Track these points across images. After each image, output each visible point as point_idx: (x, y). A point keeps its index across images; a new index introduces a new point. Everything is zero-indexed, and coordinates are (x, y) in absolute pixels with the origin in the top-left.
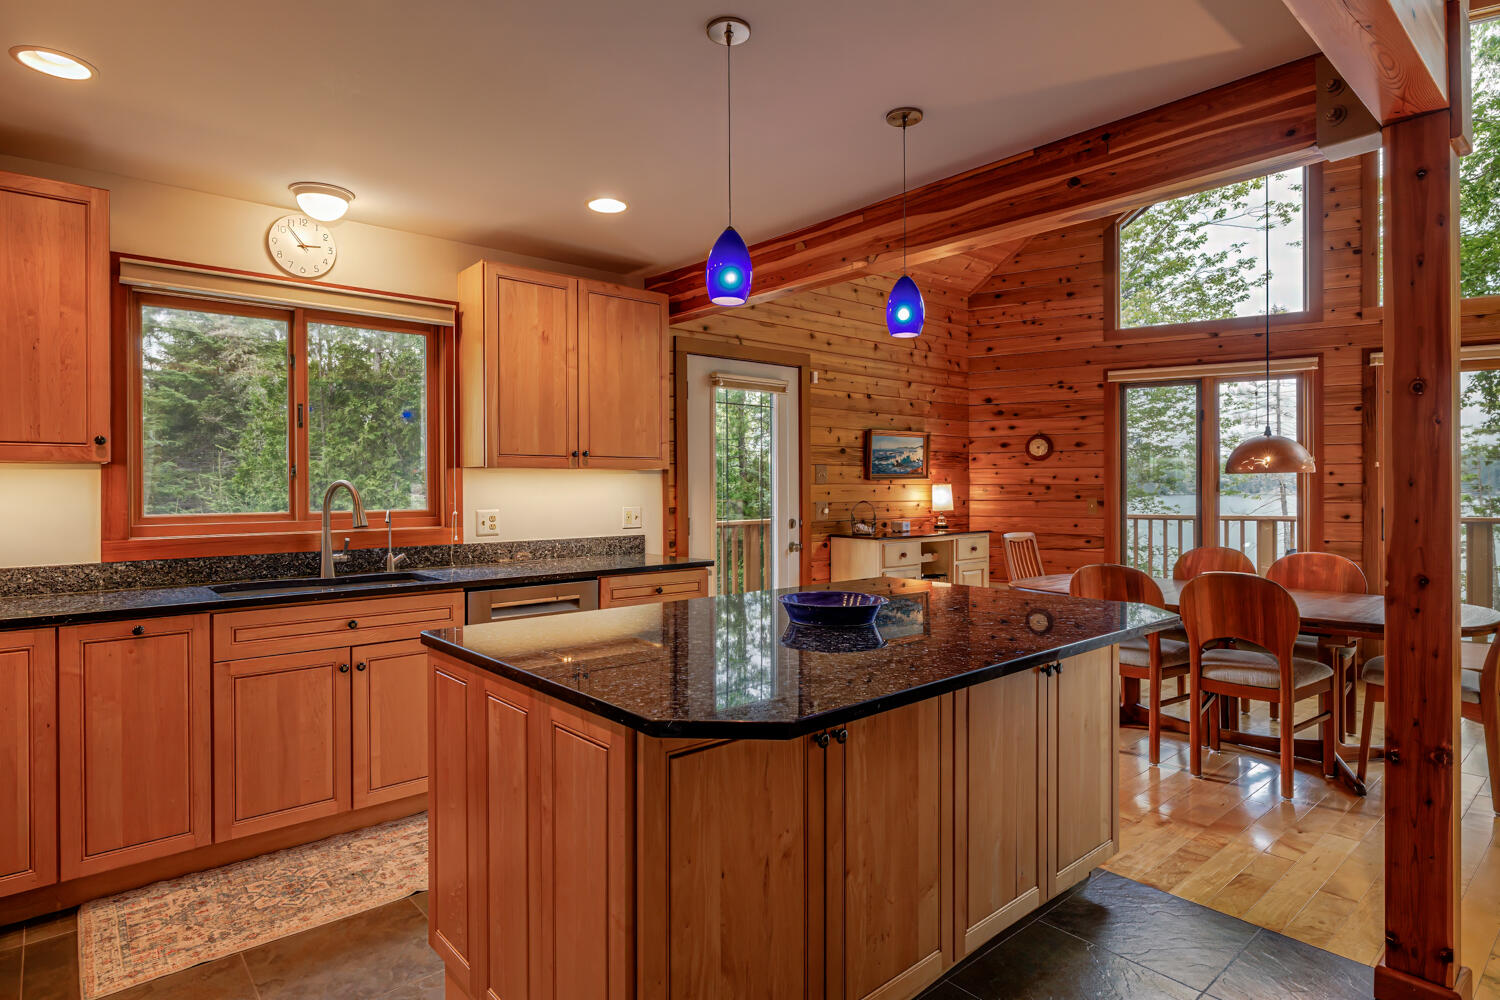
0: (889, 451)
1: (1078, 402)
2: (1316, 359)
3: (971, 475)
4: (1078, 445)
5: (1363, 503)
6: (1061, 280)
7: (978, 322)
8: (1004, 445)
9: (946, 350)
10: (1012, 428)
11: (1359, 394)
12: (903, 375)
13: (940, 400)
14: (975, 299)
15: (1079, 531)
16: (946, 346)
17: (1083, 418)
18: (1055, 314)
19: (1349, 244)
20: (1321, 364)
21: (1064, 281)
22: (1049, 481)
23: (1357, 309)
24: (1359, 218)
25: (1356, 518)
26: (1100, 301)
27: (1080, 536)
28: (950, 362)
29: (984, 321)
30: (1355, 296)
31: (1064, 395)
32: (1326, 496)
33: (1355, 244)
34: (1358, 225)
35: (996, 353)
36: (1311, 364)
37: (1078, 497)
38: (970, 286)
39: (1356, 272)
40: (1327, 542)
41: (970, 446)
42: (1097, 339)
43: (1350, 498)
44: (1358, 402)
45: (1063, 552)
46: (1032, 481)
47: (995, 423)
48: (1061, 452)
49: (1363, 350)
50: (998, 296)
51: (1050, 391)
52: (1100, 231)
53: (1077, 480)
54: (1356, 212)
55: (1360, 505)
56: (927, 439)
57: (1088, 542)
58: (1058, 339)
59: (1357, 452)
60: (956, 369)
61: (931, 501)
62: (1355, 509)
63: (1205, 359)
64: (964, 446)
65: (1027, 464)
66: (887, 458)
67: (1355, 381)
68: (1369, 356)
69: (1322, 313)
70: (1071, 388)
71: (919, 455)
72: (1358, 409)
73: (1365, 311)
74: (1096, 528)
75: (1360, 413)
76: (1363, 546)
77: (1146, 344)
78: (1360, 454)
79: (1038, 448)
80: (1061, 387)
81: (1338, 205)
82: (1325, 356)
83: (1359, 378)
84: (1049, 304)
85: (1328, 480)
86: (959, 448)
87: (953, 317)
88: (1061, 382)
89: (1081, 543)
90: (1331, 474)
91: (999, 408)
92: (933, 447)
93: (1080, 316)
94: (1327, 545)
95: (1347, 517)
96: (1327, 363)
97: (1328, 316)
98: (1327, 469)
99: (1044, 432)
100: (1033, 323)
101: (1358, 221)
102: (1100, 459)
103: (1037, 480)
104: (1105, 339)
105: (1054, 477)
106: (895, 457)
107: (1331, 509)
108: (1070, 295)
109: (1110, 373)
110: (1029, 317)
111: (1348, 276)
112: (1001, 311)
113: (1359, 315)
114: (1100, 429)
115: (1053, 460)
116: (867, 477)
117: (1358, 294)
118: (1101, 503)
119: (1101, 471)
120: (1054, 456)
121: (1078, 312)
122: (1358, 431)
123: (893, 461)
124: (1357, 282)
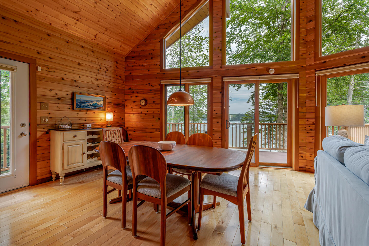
0: (85, 100)
1: (153, 89)
2: (211, 79)
3: (126, 111)
4: (154, 102)
5: (222, 119)
6: (149, 54)
7: (127, 65)
8: (134, 102)
9: (115, 72)
10: (136, 97)
11: (221, 89)
12: (95, 77)
13: (112, 87)
14: (127, 58)
15: (153, 127)
16: (115, 70)
17: (155, 94)
18: (148, 64)
19: (219, 48)
20: (212, 80)
21: (150, 54)
22: (146, 112)
23: (220, 65)
24: (221, 41)
25: (220, 123)
26: (159, 60)
27: (154, 128)
28: (117, 75)
29: (129, 65)
30: (220, 62)
31: (150, 87)
32: (213, 117)
33: (220, 48)
34: (221, 43)
35: (132, 74)
36: (210, 80)
37: (154, 117)
38: (125, 53)
39: (220, 56)
40: (213, 129)
41: (126, 102)
42: (159, 71)
43: (219, 117)
44: (221, 91)
45: (150, 133)
46: (141, 112)
47: (132, 95)
48: (149, 104)
49: (222, 77)
50: (133, 57)
51: (146, 86)
52: (159, 40)
53: (153, 112)
54: (220, 39)
55: (221, 119)
56: (105, 98)
57: (156, 130)
58: (149, 71)
59: (220, 105)
60: (119, 78)
61: (106, 118)
62: (220, 120)
63: (185, 78)
64: (123, 102)
65: (140, 107)
66: (85, 103)
67: (220, 85)
68: (223, 78)
69: (213, 67)
70: (152, 85)
71: (102, 103)
72: (221, 93)
73: (222, 66)
74: (158, 126)
75: (221, 94)
76: (222, 130)
77: (171, 73)
78: (221, 105)
79: (143, 103)
80: (149, 85)
81: (216, 37)
82: (213, 78)
83: (221, 84)
84: (146, 61)
85: (214, 112)
86: (120, 102)
87: (118, 62)
88: (149, 84)
89: (154, 130)
90: (214, 111)
91: (133, 91)
92: (107, 101)
93: (154, 64)
94: (213, 130)
95: (218, 122)
96: (214, 80)
97: (214, 67)
98: (214, 109)
99: (145, 98)
100: (142, 66)
101: (221, 42)
102: (159, 106)
103: (143, 112)
104: (160, 71)
105: (147, 111)
106: (89, 103)
107: (215, 120)
108: (152, 58)
109: (161, 81)
110: (141, 64)
111: (218, 57)
112: (134, 62)
113: (221, 67)
114: (159, 97)
115: (147, 107)
116: (73, 108)
117: (221, 62)
118: (159, 119)
119: (159, 110)
120: (148, 105)
121: (154, 63)
122: (220, 99)
123: (89, 104)
124: (220, 58)
